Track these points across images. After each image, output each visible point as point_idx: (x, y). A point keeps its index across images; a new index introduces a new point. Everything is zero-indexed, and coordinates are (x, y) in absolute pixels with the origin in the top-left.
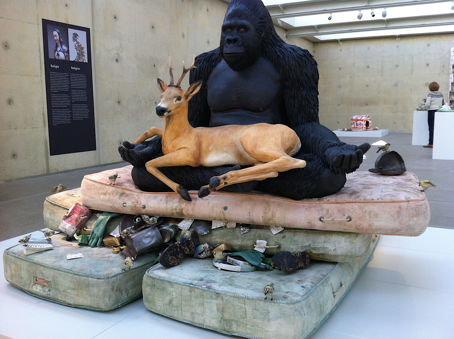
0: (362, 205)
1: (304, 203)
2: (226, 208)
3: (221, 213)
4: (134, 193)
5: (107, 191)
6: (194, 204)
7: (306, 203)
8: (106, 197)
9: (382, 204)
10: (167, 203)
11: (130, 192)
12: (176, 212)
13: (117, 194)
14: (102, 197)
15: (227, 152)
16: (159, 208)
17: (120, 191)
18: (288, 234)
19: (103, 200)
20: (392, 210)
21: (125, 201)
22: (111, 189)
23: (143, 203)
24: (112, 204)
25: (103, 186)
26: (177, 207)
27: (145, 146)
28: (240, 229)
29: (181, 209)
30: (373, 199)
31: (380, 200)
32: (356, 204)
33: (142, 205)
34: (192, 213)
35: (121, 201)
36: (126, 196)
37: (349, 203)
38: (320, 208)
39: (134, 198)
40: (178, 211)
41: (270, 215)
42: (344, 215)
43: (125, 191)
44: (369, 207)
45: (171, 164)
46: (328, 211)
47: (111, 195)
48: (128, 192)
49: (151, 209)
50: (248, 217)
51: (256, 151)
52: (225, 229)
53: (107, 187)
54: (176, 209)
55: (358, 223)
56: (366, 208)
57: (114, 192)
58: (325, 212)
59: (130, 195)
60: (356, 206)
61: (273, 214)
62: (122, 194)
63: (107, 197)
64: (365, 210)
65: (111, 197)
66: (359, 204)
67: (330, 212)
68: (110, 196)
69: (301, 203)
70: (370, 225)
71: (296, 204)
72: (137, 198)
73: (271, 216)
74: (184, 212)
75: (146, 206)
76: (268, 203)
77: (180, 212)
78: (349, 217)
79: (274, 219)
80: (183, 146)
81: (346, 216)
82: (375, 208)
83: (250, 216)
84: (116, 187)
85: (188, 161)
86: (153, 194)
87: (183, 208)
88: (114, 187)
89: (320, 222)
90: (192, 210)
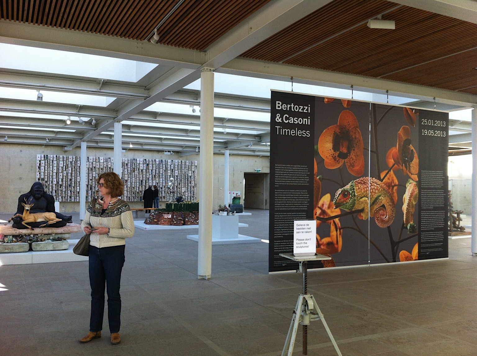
2: (42, 231)
6: (35, 231)
15: (42, 219)
18: (56, 235)
24: (11, 233)
28: (45, 235)
33: (21, 232)
35: (14, 233)
45: (28, 222)
46: (65, 229)
50: (48, 232)
60: (70, 228)
61: (53, 231)
80: (30, 218)
87: (32, 232)
89: (64, 232)
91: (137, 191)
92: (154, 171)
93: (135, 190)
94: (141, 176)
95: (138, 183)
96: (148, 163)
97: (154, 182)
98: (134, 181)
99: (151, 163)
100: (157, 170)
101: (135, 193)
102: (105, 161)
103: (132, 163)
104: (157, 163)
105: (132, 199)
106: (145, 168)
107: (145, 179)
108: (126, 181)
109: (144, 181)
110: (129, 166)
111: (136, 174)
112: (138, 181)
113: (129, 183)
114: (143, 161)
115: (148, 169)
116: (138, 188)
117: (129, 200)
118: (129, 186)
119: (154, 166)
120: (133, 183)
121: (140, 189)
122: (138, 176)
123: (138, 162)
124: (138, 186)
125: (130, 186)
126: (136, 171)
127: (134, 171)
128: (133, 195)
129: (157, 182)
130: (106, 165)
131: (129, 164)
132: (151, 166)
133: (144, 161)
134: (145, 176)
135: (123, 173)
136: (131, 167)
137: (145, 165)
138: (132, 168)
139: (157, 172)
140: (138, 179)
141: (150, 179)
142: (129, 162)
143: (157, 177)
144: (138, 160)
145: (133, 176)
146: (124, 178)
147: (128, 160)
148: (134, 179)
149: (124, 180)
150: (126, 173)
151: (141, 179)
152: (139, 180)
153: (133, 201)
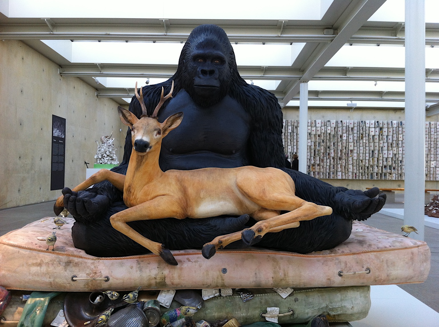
0: (378, 254)
1: (316, 257)
2: (224, 271)
3: (220, 277)
4: (86, 260)
5: (42, 260)
6: (181, 269)
7: (320, 257)
8: (42, 269)
9: (396, 251)
10: (141, 270)
11: (80, 260)
12: (156, 282)
13: (60, 264)
14: (34, 269)
15: (224, 199)
16: (130, 279)
17: (64, 258)
19: (37, 274)
20: (406, 257)
21: (75, 274)
22: (48, 257)
23: (105, 273)
24: (51, 280)
25: (35, 253)
26: (156, 275)
27: (94, 194)
28: (240, 296)
29: (163, 276)
30: (386, 247)
31: (392, 247)
32: (372, 253)
33: (103, 276)
34: (178, 281)
35: (68, 274)
36: (75, 266)
37: (365, 252)
38: (337, 261)
39: (88, 267)
40: (158, 281)
41: (281, 274)
42: (363, 267)
43: (71, 258)
44: (385, 256)
45: (148, 216)
46: (346, 264)
47: (50, 266)
48: (76, 260)
49: (118, 282)
50: (255, 279)
51: (266, 197)
52: (220, 298)
53: (41, 254)
54: (155, 278)
55: (377, 274)
56: (382, 257)
57: (55, 260)
58: (343, 265)
59: (81, 263)
60: (372, 255)
61: (285, 273)
62: (68, 263)
63: (44, 269)
64: (381, 259)
65: (51, 269)
66: (375, 253)
67: (349, 265)
68: (48, 267)
69: (314, 257)
70: (388, 276)
71: (308, 258)
72: (92, 267)
73: (283, 276)
74: (168, 281)
75: (111, 278)
76: (274, 260)
77: (161, 282)
78: (368, 269)
79: (287, 279)
80: (162, 192)
81: (365, 268)
82: (390, 256)
83: (256, 278)
84: (58, 254)
85: (174, 212)
86: (116, 259)
87: (166, 274)
88: (53, 253)
89: (340, 278)
90: (179, 277)
91: (367, 165)
92: (390, 137)
93: (364, 164)
94: (372, 144)
95: (367, 155)
96: (381, 126)
97: (391, 152)
98: (362, 151)
99: (386, 126)
100: (395, 135)
101: (363, 169)
102: (323, 125)
103: (360, 126)
104: (395, 126)
105: (359, 176)
106: (377, 133)
107: (377, 148)
108: (351, 151)
109: (376, 152)
110: (355, 132)
111: (364, 141)
112: (367, 151)
113: (355, 155)
114: (375, 124)
115: (381, 135)
116: (367, 161)
117: (356, 177)
118: (355, 158)
119: (391, 130)
120: (361, 155)
121: (371, 163)
122: (367, 145)
123: (368, 125)
124: (367, 158)
125: (357, 159)
126: (364, 138)
127: (362, 138)
128: (361, 171)
129: (395, 152)
130: (325, 131)
131: (356, 128)
132: (385, 130)
133: (377, 124)
134: (377, 144)
135: (347, 141)
136: (358, 132)
137: (378, 129)
138: (360, 133)
139: (395, 139)
140: (367, 148)
141: (386, 148)
142: (356, 125)
143: (394, 145)
144: (367, 122)
145: (361, 145)
146: (348, 148)
147: (354, 123)
148: (362, 148)
149: (348, 149)
150: (351, 140)
151: (372, 148)
152: (369, 150)
153: (361, 179)
